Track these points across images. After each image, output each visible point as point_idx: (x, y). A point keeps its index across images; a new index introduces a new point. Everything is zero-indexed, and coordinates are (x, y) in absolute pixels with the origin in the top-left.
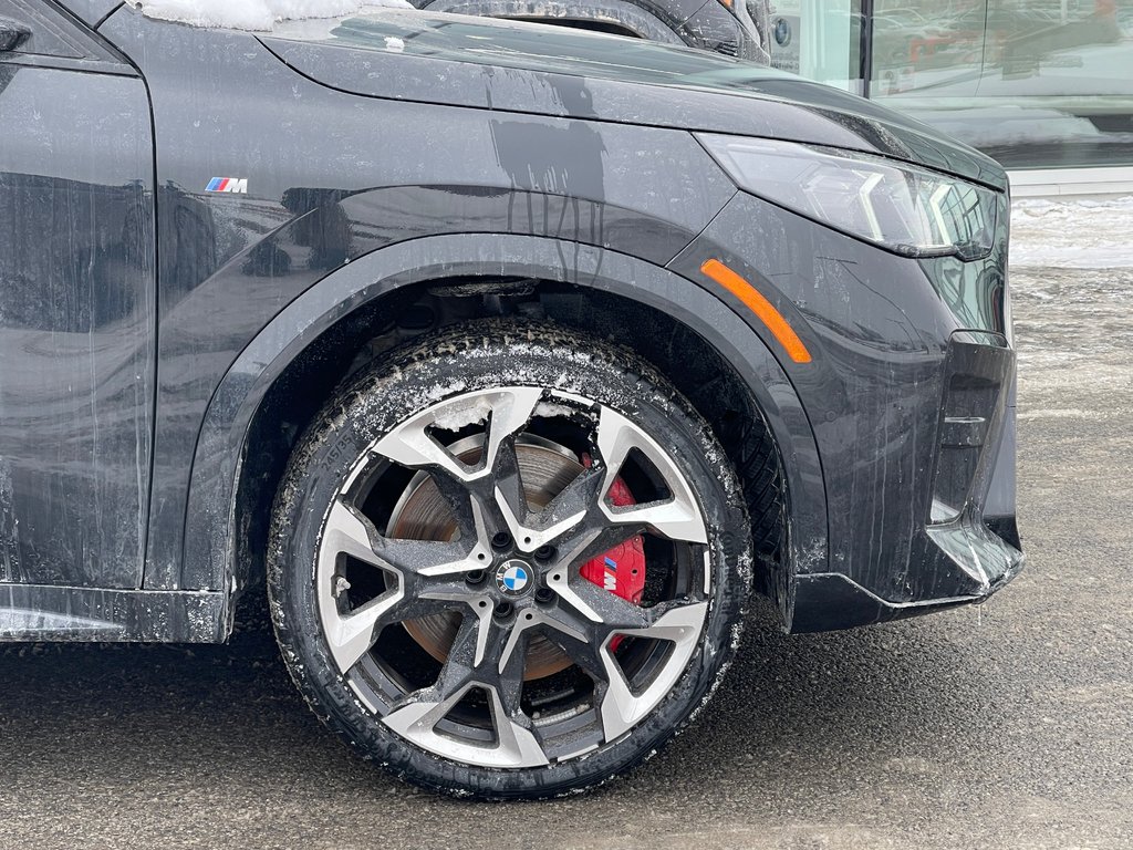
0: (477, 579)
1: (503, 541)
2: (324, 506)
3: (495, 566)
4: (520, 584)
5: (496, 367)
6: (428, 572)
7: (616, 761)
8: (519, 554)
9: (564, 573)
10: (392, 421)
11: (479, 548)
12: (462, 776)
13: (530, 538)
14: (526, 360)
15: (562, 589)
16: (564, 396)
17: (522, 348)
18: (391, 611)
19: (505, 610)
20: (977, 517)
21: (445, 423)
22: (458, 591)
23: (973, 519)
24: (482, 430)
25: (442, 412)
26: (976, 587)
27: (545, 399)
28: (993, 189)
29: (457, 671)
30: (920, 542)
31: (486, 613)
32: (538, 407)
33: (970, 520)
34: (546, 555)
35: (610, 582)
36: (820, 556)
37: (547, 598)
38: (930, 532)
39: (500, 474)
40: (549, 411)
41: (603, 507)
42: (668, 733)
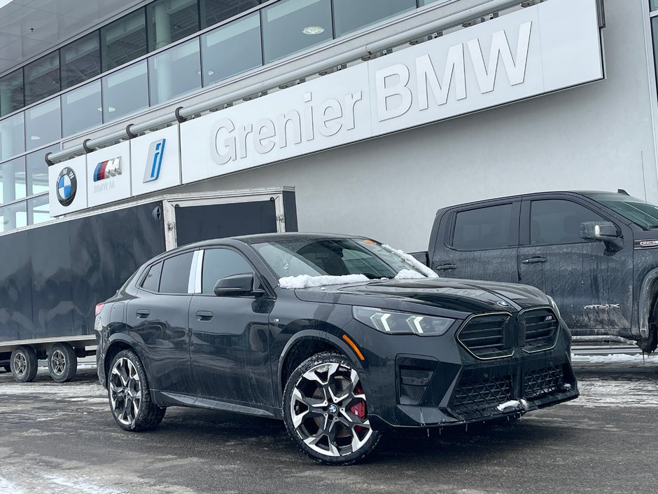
0: (325, 409)
1: (330, 400)
2: (293, 388)
3: (329, 406)
4: (334, 411)
5: (329, 358)
6: (314, 406)
7: (355, 457)
8: (334, 403)
9: (344, 409)
10: (307, 370)
11: (326, 401)
12: (320, 457)
13: (336, 400)
14: (335, 357)
15: (343, 413)
16: (344, 366)
17: (335, 354)
18: (306, 415)
19: (331, 417)
20: (433, 407)
21: (318, 371)
22: (320, 411)
23: (430, 406)
24: (326, 373)
25: (318, 368)
26: (419, 424)
27: (339, 366)
28: (456, 319)
29: (320, 431)
30: (396, 409)
31: (327, 417)
32: (338, 368)
33: (427, 406)
34: (340, 404)
35: (356, 413)
36: (373, 410)
37: (340, 415)
38: (399, 407)
39: (330, 383)
40: (340, 369)
41: (353, 393)
42: (367, 451)
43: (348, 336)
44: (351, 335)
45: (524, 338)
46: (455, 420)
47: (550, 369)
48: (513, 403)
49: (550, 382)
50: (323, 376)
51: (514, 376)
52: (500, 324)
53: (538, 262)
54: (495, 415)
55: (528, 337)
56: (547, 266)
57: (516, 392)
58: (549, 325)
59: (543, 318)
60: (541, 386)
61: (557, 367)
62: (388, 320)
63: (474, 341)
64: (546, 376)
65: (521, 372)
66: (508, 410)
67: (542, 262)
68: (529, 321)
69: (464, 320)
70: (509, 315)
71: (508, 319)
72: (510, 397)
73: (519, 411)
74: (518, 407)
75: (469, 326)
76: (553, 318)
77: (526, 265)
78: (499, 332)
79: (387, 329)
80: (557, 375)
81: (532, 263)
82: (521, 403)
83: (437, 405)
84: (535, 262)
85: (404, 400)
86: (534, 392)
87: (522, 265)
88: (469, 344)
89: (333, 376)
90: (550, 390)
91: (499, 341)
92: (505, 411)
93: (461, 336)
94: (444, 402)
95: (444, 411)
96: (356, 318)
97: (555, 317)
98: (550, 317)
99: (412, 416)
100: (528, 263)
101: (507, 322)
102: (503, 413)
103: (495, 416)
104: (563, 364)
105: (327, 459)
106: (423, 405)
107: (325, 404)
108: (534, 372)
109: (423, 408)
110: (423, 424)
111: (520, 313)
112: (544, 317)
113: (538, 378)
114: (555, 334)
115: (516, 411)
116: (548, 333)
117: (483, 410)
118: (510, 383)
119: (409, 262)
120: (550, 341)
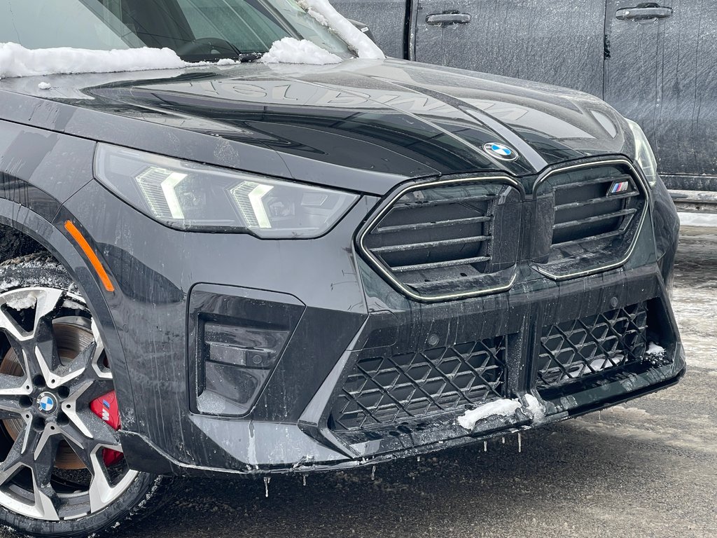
0: (26, 401)
1: (39, 381)
3: (36, 394)
4: (49, 407)
5: (37, 274)
7: (95, 525)
8: (49, 389)
9: (73, 404)
11: (27, 383)
12: (10, 518)
13: (54, 380)
14: (53, 272)
15: (72, 414)
19: (39, 422)
20: (285, 421)
21: (11, 304)
22: (14, 407)
23: (277, 419)
24: (30, 312)
25: (9, 298)
26: (242, 466)
27: (63, 298)
28: (362, 194)
29: (13, 455)
30: (187, 424)
31: (29, 421)
32: (61, 301)
33: (270, 419)
34: (63, 391)
35: (106, 415)
36: (132, 420)
37: (63, 419)
38: (196, 419)
39: (40, 339)
40: (67, 304)
41: (95, 367)
42: (126, 513)
43: (78, 225)
44: (84, 224)
45: (549, 239)
46: (339, 457)
47: (611, 314)
48: (503, 407)
49: (609, 345)
50: (24, 318)
51: (513, 336)
52: (484, 205)
53: (652, 17)
54: (449, 439)
55: (558, 237)
56: (671, 28)
57: (515, 376)
58: (621, 204)
59: (604, 188)
60: (584, 357)
61: (631, 309)
62: (179, 188)
63: (407, 251)
64: (599, 333)
65: (532, 326)
66: (486, 427)
67: (660, 17)
68: (562, 196)
69: (384, 197)
70: (509, 183)
71: (505, 193)
72: (499, 388)
73: (517, 426)
74: (515, 417)
75: (395, 214)
76: (631, 188)
77: (624, 23)
78: (482, 227)
79: (177, 213)
80: (631, 327)
81: (638, 18)
82: (525, 404)
83: (294, 415)
84: (646, 17)
85: (208, 402)
86: (565, 371)
87: (615, 23)
88: (392, 260)
89: (47, 319)
90: (609, 364)
91: (477, 249)
92: (479, 429)
93: (371, 239)
94: (314, 412)
95: (312, 432)
96: (101, 176)
97: (636, 184)
98: (624, 185)
99: (227, 444)
100: (629, 18)
101: (501, 201)
102: (473, 435)
103: (450, 444)
104: (648, 301)
105: (28, 526)
106: (256, 415)
107: (24, 389)
108: (566, 325)
109: (257, 424)
110: (252, 467)
111: (541, 178)
112: (606, 186)
113: (577, 338)
114: (633, 226)
115: (509, 426)
116: (614, 225)
117: (421, 425)
118: (500, 354)
119: (317, 15)
120: (617, 246)
